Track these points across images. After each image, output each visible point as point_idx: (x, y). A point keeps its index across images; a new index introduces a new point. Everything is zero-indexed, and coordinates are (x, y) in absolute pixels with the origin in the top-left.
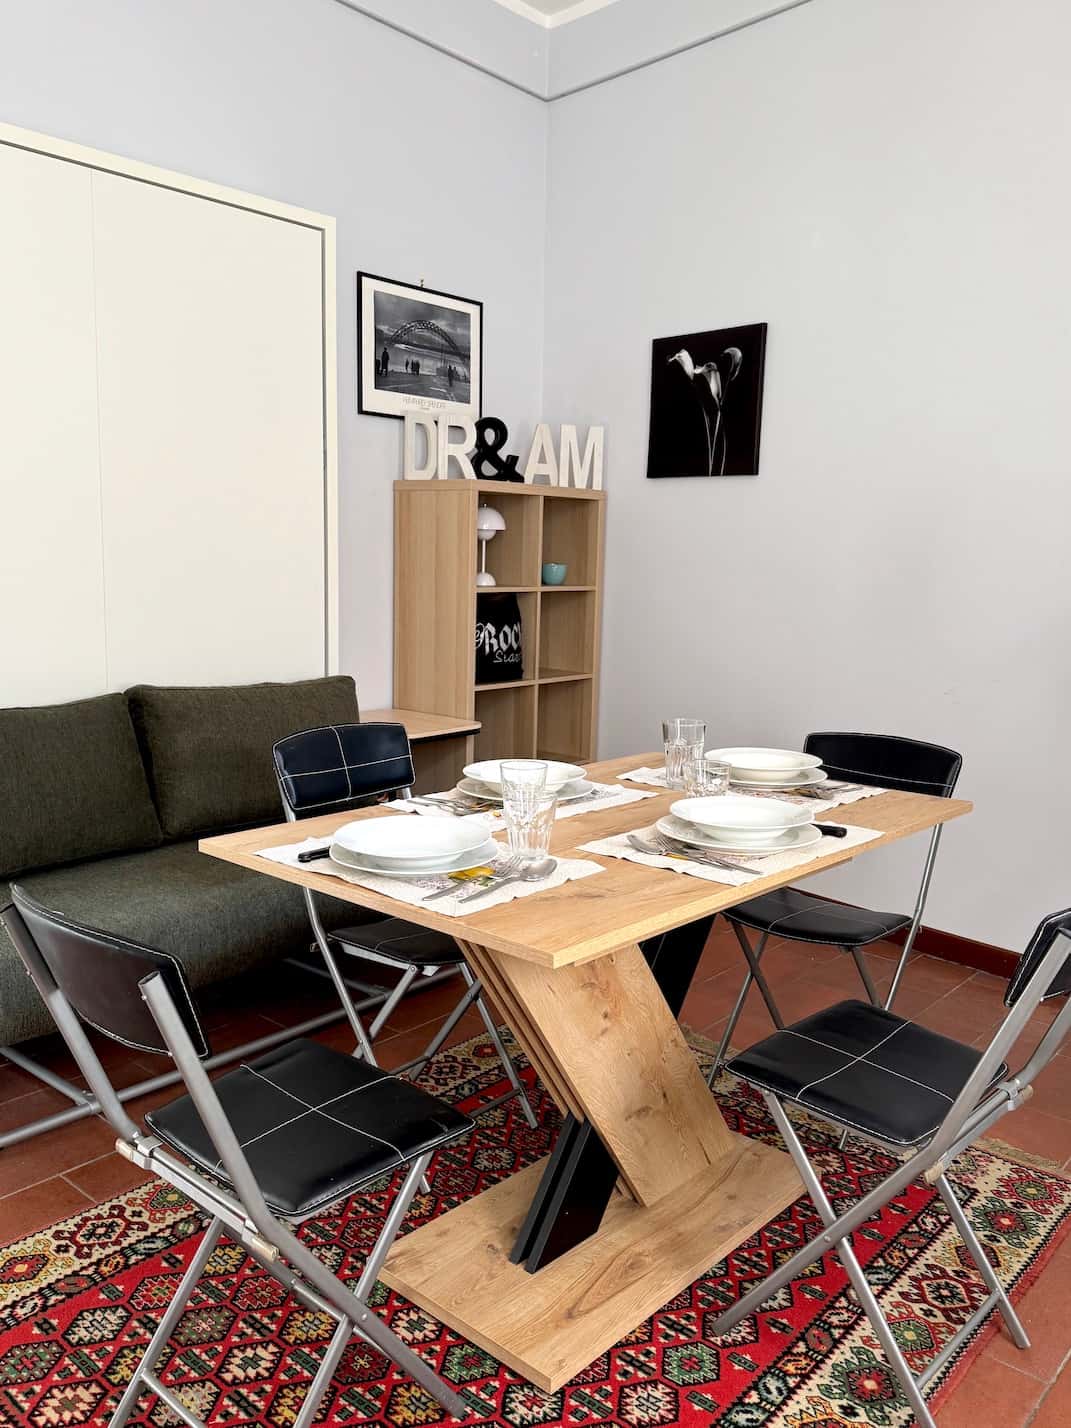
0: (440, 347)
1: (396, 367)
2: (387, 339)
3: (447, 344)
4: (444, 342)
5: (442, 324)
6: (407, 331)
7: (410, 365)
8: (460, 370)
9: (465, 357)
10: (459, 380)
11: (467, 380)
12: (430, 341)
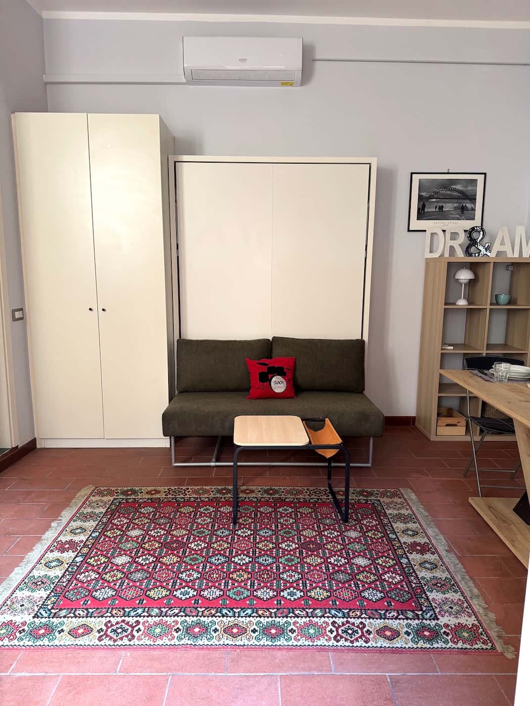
0: (457, 197)
1: (429, 209)
2: (425, 198)
3: (461, 195)
4: (459, 194)
5: (459, 187)
6: (436, 193)
7: (438, 208)
8: (469, 206)
9: (473, 199)
10: (468, 210)
11: (473, 210)
12: (450, 195)
